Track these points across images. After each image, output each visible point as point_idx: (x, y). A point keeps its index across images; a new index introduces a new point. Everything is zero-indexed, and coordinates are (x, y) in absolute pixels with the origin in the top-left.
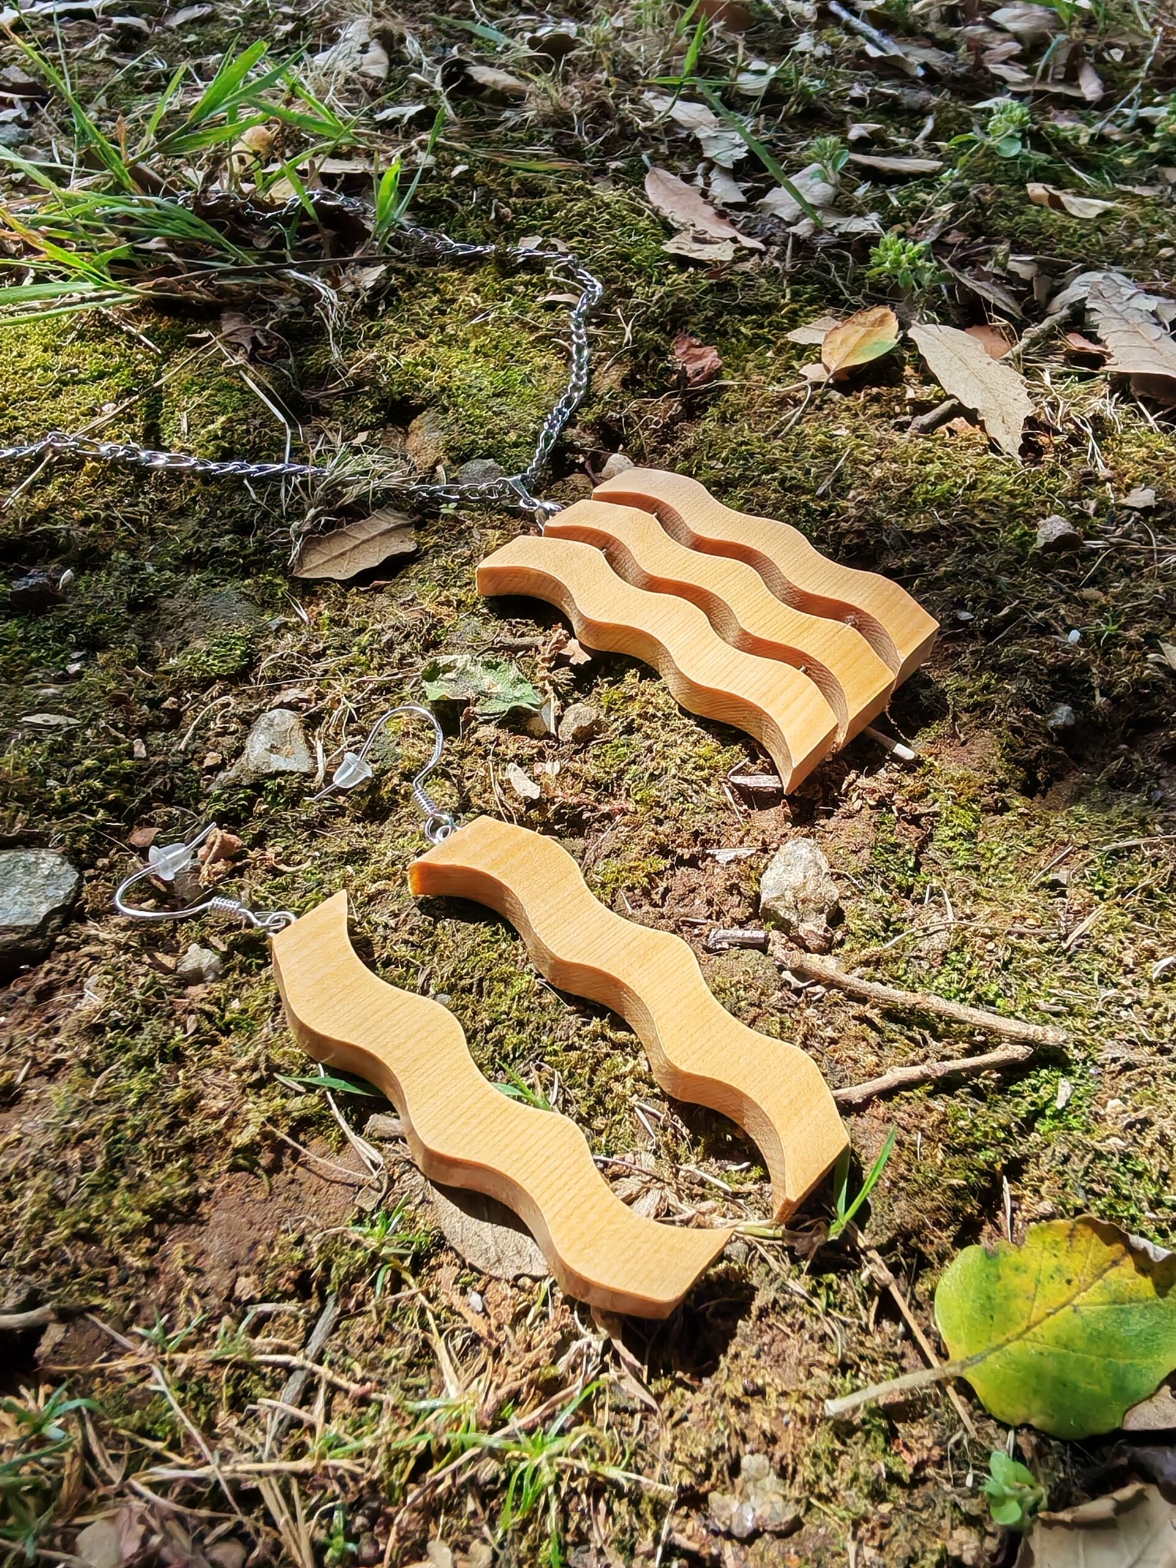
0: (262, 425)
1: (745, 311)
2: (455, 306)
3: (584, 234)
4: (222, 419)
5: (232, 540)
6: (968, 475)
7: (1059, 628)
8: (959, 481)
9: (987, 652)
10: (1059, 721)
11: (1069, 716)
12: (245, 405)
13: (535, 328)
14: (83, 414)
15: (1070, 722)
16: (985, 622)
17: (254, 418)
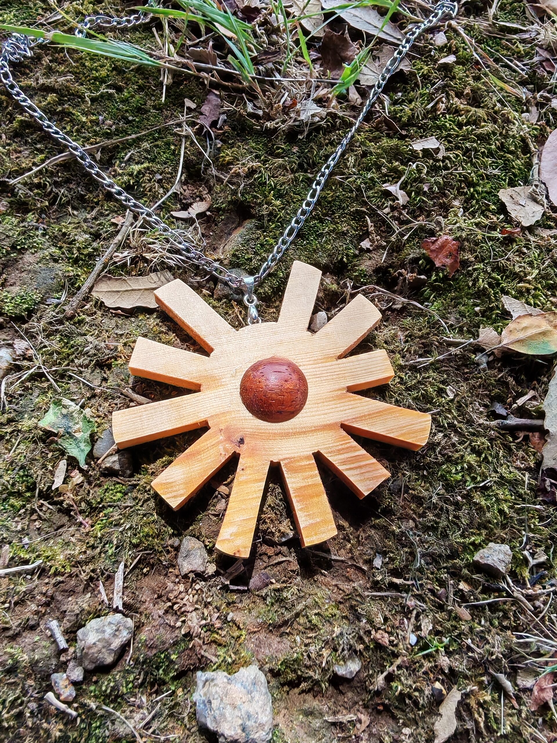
0: (159, 181)
1: (497, 268)
3: (468, 150)
4: (145, 165)
5: (86, 240)
6: (489, 479)
7: (413, 620)
8: (479, 479)
9: (360, 595)
10: (341, 671)
11: (351, 672)
12: (165, 163)
13: (364, 204)
14: (91, 121)
15: (348, 676)
16: (379, 578)
17: (161, 174)
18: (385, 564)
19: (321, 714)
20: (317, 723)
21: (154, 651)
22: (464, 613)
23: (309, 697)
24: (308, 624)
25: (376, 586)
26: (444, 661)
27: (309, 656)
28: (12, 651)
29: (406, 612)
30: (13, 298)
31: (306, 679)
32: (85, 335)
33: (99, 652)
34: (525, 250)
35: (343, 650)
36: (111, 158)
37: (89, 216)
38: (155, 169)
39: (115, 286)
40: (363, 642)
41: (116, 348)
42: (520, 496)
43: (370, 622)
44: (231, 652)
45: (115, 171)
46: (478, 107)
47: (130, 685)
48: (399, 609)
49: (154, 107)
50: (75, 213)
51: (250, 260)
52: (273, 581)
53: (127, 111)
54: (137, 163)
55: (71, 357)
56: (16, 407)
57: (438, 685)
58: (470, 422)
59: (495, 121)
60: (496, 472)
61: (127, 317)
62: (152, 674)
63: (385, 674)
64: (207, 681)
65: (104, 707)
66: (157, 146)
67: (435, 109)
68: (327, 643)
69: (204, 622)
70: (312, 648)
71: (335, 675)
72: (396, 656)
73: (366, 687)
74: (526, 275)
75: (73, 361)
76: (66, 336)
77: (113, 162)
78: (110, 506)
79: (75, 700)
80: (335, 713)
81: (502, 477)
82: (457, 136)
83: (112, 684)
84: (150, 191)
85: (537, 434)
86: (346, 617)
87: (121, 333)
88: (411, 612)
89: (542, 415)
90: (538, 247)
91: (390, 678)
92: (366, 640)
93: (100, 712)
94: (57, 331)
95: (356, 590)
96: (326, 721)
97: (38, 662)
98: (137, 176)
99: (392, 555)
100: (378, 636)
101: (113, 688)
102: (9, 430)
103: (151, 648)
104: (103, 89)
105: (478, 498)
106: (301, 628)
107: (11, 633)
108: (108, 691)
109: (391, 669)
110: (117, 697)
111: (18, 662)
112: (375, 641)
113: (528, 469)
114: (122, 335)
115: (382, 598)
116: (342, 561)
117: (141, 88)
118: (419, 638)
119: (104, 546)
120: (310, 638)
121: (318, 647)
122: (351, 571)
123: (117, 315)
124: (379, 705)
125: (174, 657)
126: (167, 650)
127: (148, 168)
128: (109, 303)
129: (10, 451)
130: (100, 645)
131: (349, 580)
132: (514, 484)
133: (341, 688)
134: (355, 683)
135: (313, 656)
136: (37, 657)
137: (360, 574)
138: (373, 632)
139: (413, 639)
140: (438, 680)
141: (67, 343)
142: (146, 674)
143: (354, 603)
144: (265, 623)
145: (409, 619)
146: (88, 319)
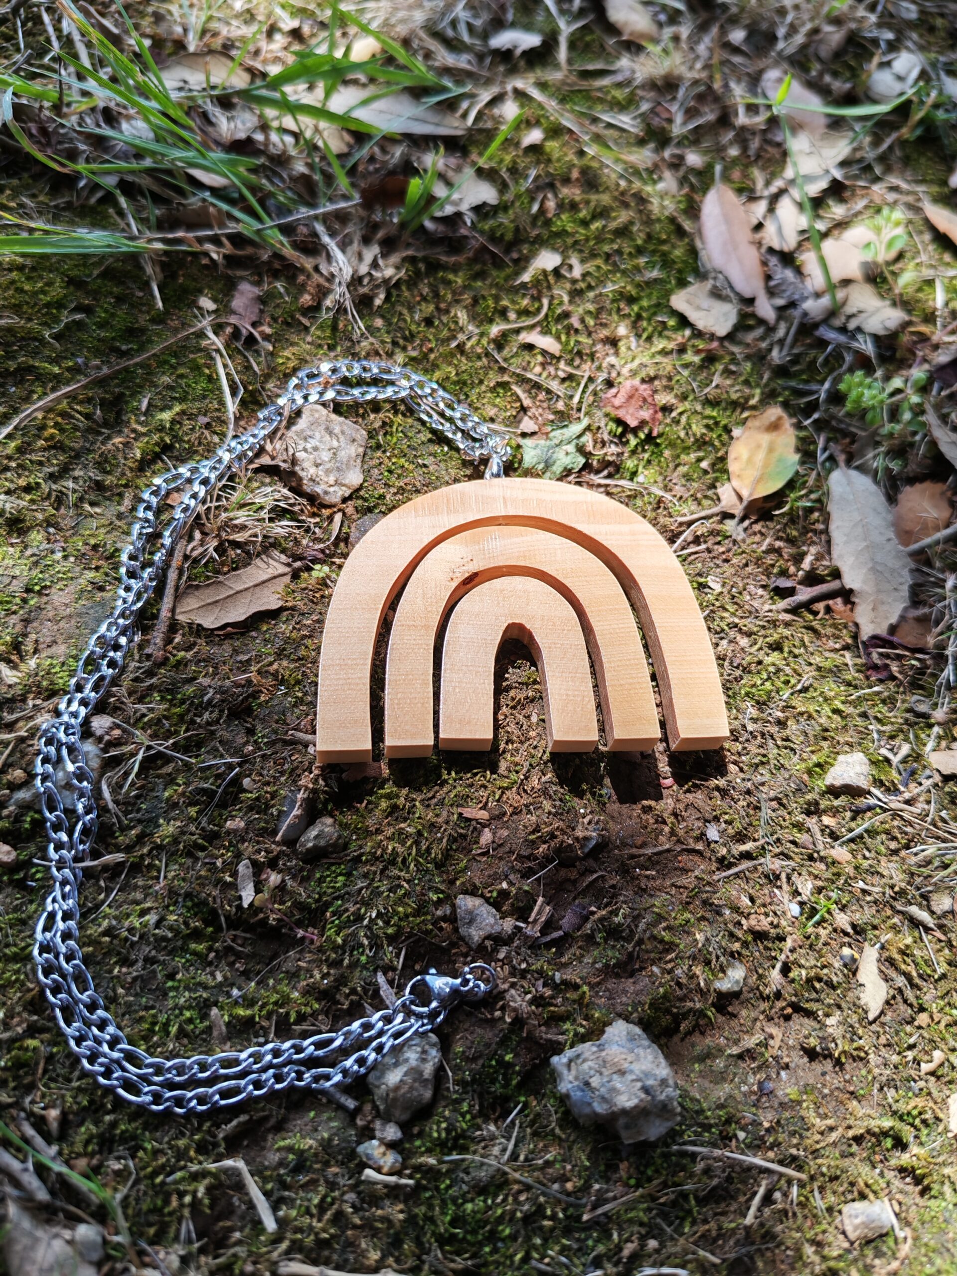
0: (208, 426)
1: (708, 403)
2: (445, 319)
3: (608, 256)
4: (177, 408)
6: (806, 677)
7: (785, 887)
8: (793, 681)
9: (709, 884)
10: (724, 985)
11: (737, 982)
12: (204, 397)
13: (502, 370)
14: (69, 369)
15: (736, 989)
16: (724, 851)
17: (205, 415)
18: (722, 833)
19: (721, 1051)
20: (720, 1063)
21: (480, 1062)
22: (841, 853)
23: (696, 1038)
24: (660, 947)
25: (724, 863)
26: (842, 920)
27: (679, 984)
28: (288, 1142)
29: (773, 878)
30: (63, 664)
31: (685, 1016)
32: (195, 679)
33: (411, 1088)
34: (733, 368)
35: (718, 957)
36: (119, 414)
37: (122, 509)
38: (195, 411)
39: (209, 595)
40: (738, 939)
41: (249, 681)
42: (849, 684)
43: (736, 909)
44: (580, 1020)
45: (134, 431)
46: (598, 192)
47: (468, 1117)
48: (763, 881)
49: (153, 321)
50: (98, 510)
51: (382, 497)
52: (593, 909)
53: (113, 339)
54: (162, 410)
55: (188, 718)
56: (139, 816)
57: (846, 951)
58: (754, 613)
59: (626, 205)
60: (810, 664)
61: (242, 634)
62: (489, 1093)
63: (779, 966)
64: (570, 1061)
65: (447, 1158)
66: (181, 376)
67: (542, 210)
68: (694, 958)
69: (529, 996)
70: (678, 972)
71: (720, 995)
72: (782, 939)
73: (761, 993)
74: (747, 399)
75: (193, 722)
76: (168, 690)
77: (125, 418)
78: (337, 898)
79: (404, 1166)
80: (737, 1042)
81: (819, 669)
82: (587, 240)
83: (444, 1125)
84: (200, 444)
85: (839, 600)
86: (703, 918)
87: (245, 658)
88: (778, 877)
89: (836, 574)
90: (748, 357)
91: (786, 970)
92: (740, 934)
93: (444, 1168)
94: (151, 687)
95: (702, 879)
96: (731, 1056)
97: (330, 1140)
98: (171, 429)
99: (727, 817)
100: (753, 922)
101: (447, 1130)
102: (145, 850)
103: (474, 1059)
104: (66, 318)
105: (800, 706)
106: (652, 955)
107: (272, 1122)
108: (444, 1135)
109: (783, 957)
110: (456, 1139)
111: (302, 1152)
112: (751, 931)
113: (846, 647)
114: (249, 660)
115: (737, 875)
116: (668, 851)
117: (120, 299)
118: (802, 904)
119: (351, 955)
120: (671, 961)
121: (685, 968)
122: (683, 858)
123: (228, 636)
124: (783, 1009)
125: (508, 1057)
126: (495, 1053)
127: (183, 412)
128: (209, 621)
129: (158, 878)
130: (409, 1080)
131: (685, 871)
132: (836, 672)
133: (730, 1009)
134: (745, 995)
135: (684, 980)
136: (326, 1135)
137: (696, 858)
138: (744, 921)
139: (795, 909)
140: (843, 945)
141: (174, 699)
142: (481, 1096)
143: (704, 896)
144: (606, 966)
145: (780, 887)
146: (189, 655)
